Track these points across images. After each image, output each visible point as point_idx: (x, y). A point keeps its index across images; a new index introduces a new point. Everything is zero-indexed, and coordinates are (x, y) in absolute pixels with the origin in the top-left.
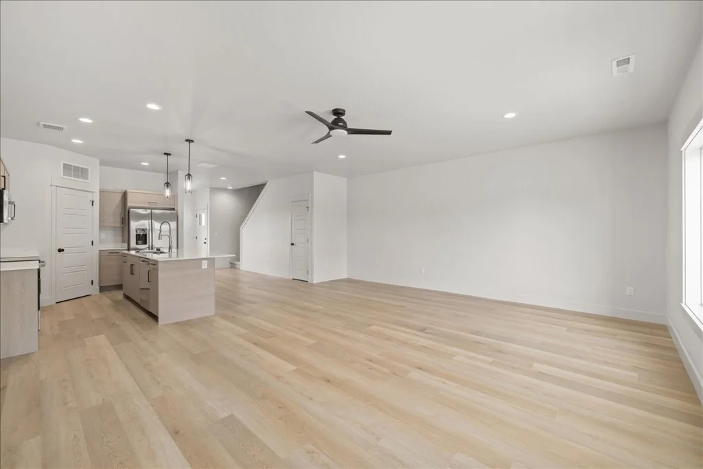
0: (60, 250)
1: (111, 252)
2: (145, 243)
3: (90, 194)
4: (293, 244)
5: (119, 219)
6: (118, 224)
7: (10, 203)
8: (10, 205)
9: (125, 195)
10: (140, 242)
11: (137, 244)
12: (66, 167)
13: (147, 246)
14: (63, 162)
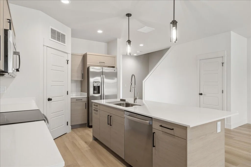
0: (49, 100)
1: (78, 100)
2: (99, 93)
3: (66, 55)
4: (201, 94)
5: (80, 75)
6: (80, 79)
7: (15, 53)
8: (15, 56)
9: (84, 57)
10: (96, 92)
11: (94, 93)
12: (53, 31)
13: (100, 95)
14: (51, 27)
